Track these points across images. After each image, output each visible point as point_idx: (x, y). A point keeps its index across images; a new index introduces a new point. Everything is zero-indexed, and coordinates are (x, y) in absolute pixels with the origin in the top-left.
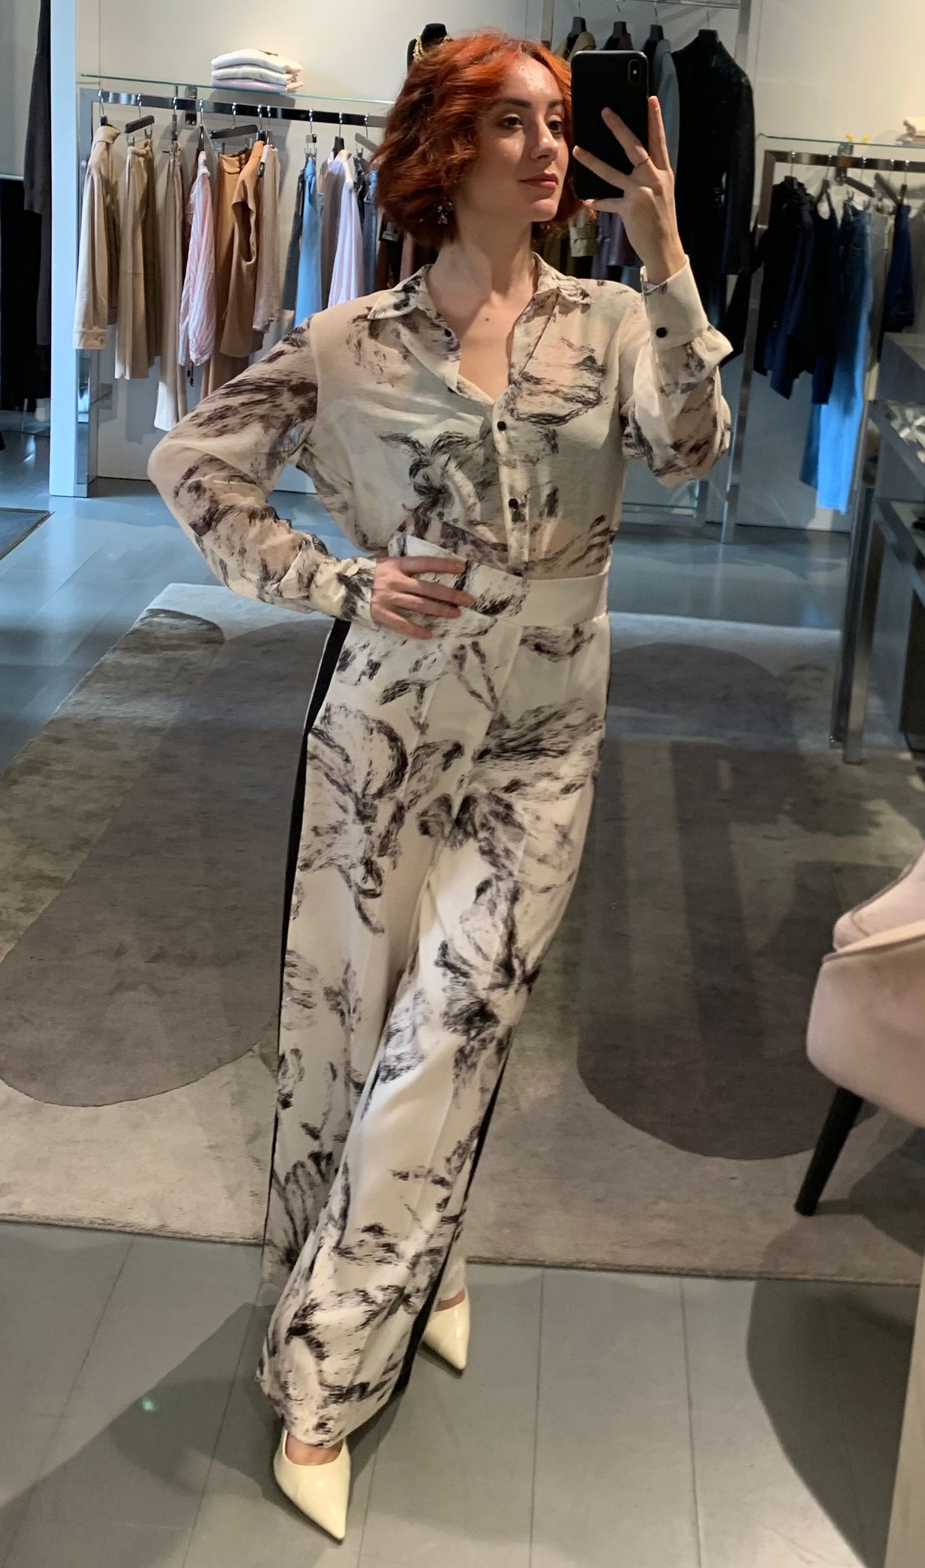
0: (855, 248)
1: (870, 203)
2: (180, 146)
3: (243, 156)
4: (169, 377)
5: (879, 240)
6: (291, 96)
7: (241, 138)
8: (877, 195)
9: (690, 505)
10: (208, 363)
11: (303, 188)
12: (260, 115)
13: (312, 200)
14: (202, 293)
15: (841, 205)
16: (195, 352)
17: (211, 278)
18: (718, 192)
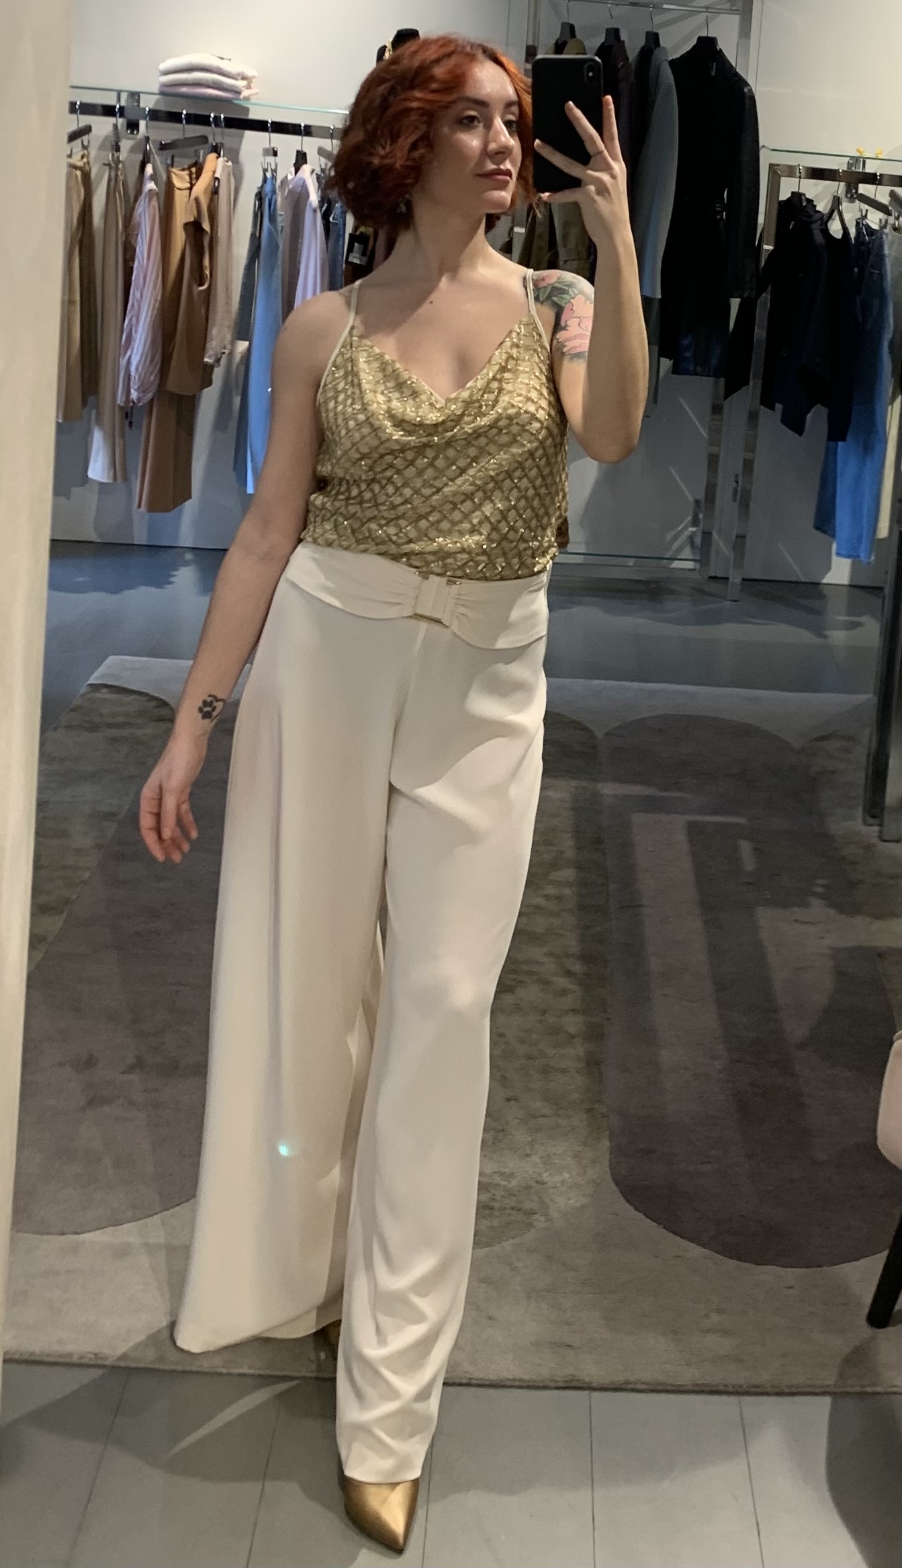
0: (871, 270)
1: (886, 221)
2: (121, 159)
3: (193, 170)
4: (106, 419)
5: (898, 262)
6: (246, 105)
7: (191, 150)
8: (893, 213)
9: (691, 558)
10: (152, 401)
11: (260, 206)
12: (213, 125)
13: (272, 219)
14: (148, 320)
15: (855, 223)
16: (137, 390)
17: (157, 306)
18: (720, 209)
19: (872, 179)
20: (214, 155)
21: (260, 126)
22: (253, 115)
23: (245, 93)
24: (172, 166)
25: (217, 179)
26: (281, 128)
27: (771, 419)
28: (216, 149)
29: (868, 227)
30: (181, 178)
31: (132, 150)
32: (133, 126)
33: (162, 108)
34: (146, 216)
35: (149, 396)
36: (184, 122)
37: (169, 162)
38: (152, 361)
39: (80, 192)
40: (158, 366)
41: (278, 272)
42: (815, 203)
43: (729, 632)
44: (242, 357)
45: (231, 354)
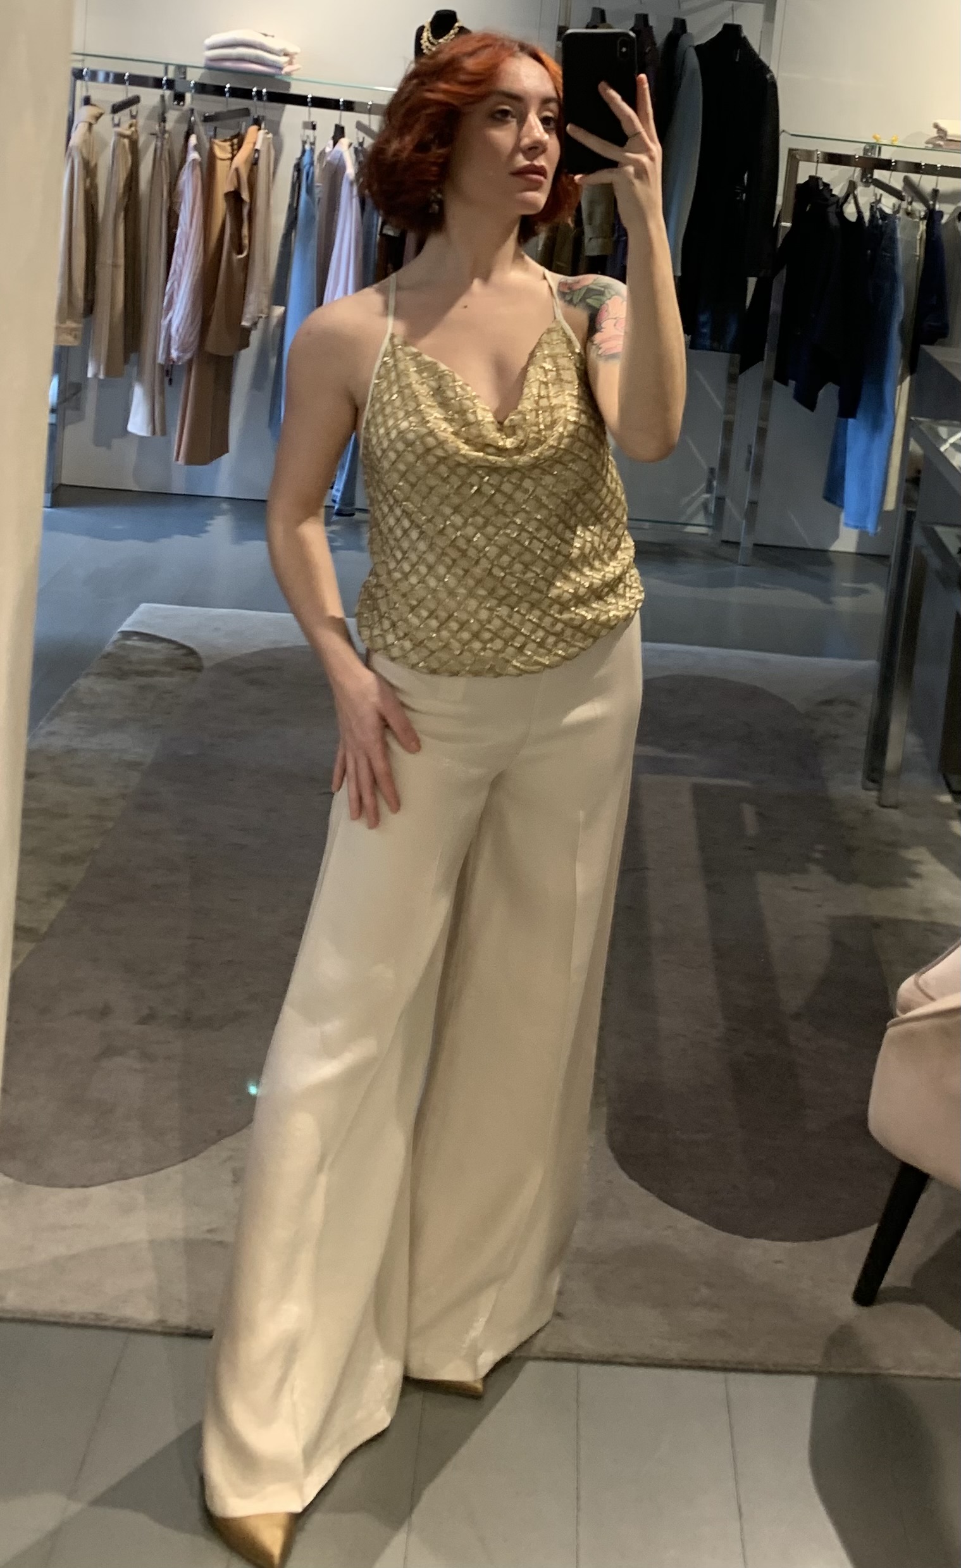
0: (884, 253)
1: (900, 207)
2: (167, 128)
3: (235, 141)
4: (147, 375)
5: (910, 245)
6: (288, 80)
7: (232, 122)
8: (906, 198)
9: (704, 523)
10: (190, 361)
11: (299, 178)
12: (255, 99)
13: (310, 191)
14: (189, 286)
15: (868, 207)
16: (177, 349)
17: (198, 271)
18: (739, 191)
19: (886, 165)
20: (255, 128)
21: (300, 100)
22: (295, 90)
23: (287, 69)
24: (215, 136)
25: (257, 151)
26: (320, 103)
27: (784, 394)
28: (257, 122)
29: (881, 211)
30: (223, 149)
31: (179, 121)
32: (179, 98)
33: (207, 81)
34: (189, 183)
35: (188, 356)
36: (227, 95)
37: (212, 133)
38: (192, 323)
39: (127, 159)
40: (198, 328)
41: (314, 242)
42: (831, 187)
43: (738, 596)
44: (278, 322)
45: (268, 317)
